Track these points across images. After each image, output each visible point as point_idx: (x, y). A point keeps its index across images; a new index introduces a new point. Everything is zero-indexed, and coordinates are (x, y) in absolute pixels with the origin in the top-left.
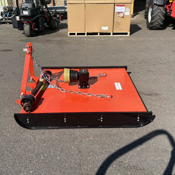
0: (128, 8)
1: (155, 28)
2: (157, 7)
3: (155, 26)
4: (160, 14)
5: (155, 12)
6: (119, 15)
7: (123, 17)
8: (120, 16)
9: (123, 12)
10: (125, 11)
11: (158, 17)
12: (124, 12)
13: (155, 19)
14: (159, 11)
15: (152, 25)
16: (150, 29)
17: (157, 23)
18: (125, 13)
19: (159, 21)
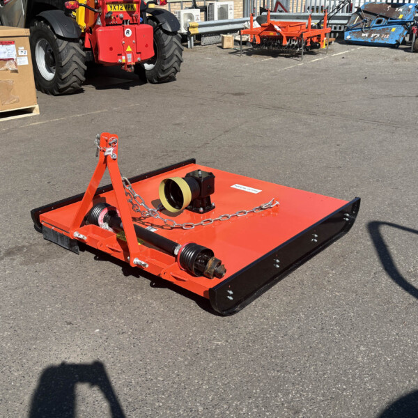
0: (23, 48)
1: (70, 91)
2: (65, 43)
3: (69, 86)
4: (76, 58)
5: (66, 55)
6: (5, 67)
7: (16, 71)
8: (7, 70)
9: (13, 59)
10: (18, 55)
11: (75, 66)
12: (14, 57)
13: (68, 69)
14: (73, 51)
15: (63, 83)
16: (58, 93)
17: (74, 79)
18: (18, 60)
19: (77, 73)
